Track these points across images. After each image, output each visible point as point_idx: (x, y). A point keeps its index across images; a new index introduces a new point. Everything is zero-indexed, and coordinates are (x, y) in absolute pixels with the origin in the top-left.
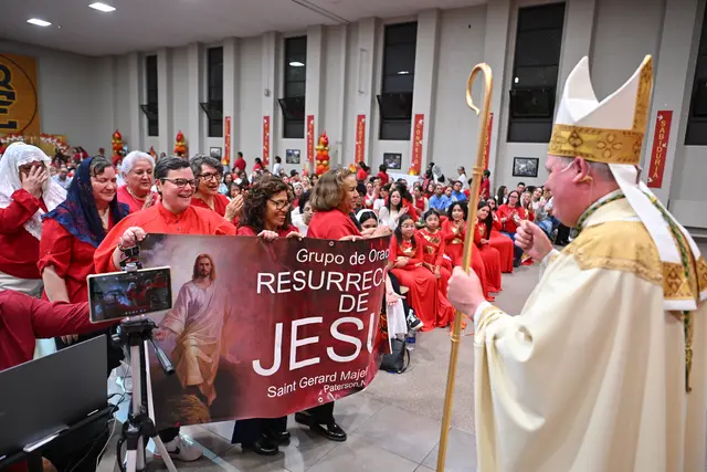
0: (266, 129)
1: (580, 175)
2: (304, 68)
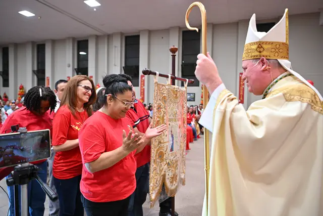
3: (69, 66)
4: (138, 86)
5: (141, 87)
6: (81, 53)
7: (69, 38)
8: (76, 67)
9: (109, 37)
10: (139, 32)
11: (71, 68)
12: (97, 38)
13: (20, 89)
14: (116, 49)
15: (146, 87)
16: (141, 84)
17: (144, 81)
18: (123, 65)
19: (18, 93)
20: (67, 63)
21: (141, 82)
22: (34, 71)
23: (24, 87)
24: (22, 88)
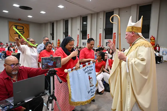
0: (78, 38)
1: (133, 35)
2: (87, 24)
3: (78, 30)
4: (112, 39)
5: (114, 39)
6: (84, 23)
7: (78, 16)
8: (81, 30)
9: (98, 14)
10: (114, 10)
11: (79, 31)
12: (92, 15)
13: (58, 41)
14: (101, 19)
15: (116, 39)
16: (114, 38)
17: (115, 36)
18: (104, 28)
19: (58, 43)
20: (78, 28)
21: (114, 36)
22: (64, 33)
23: (60, 40)
24: (59, 40)
